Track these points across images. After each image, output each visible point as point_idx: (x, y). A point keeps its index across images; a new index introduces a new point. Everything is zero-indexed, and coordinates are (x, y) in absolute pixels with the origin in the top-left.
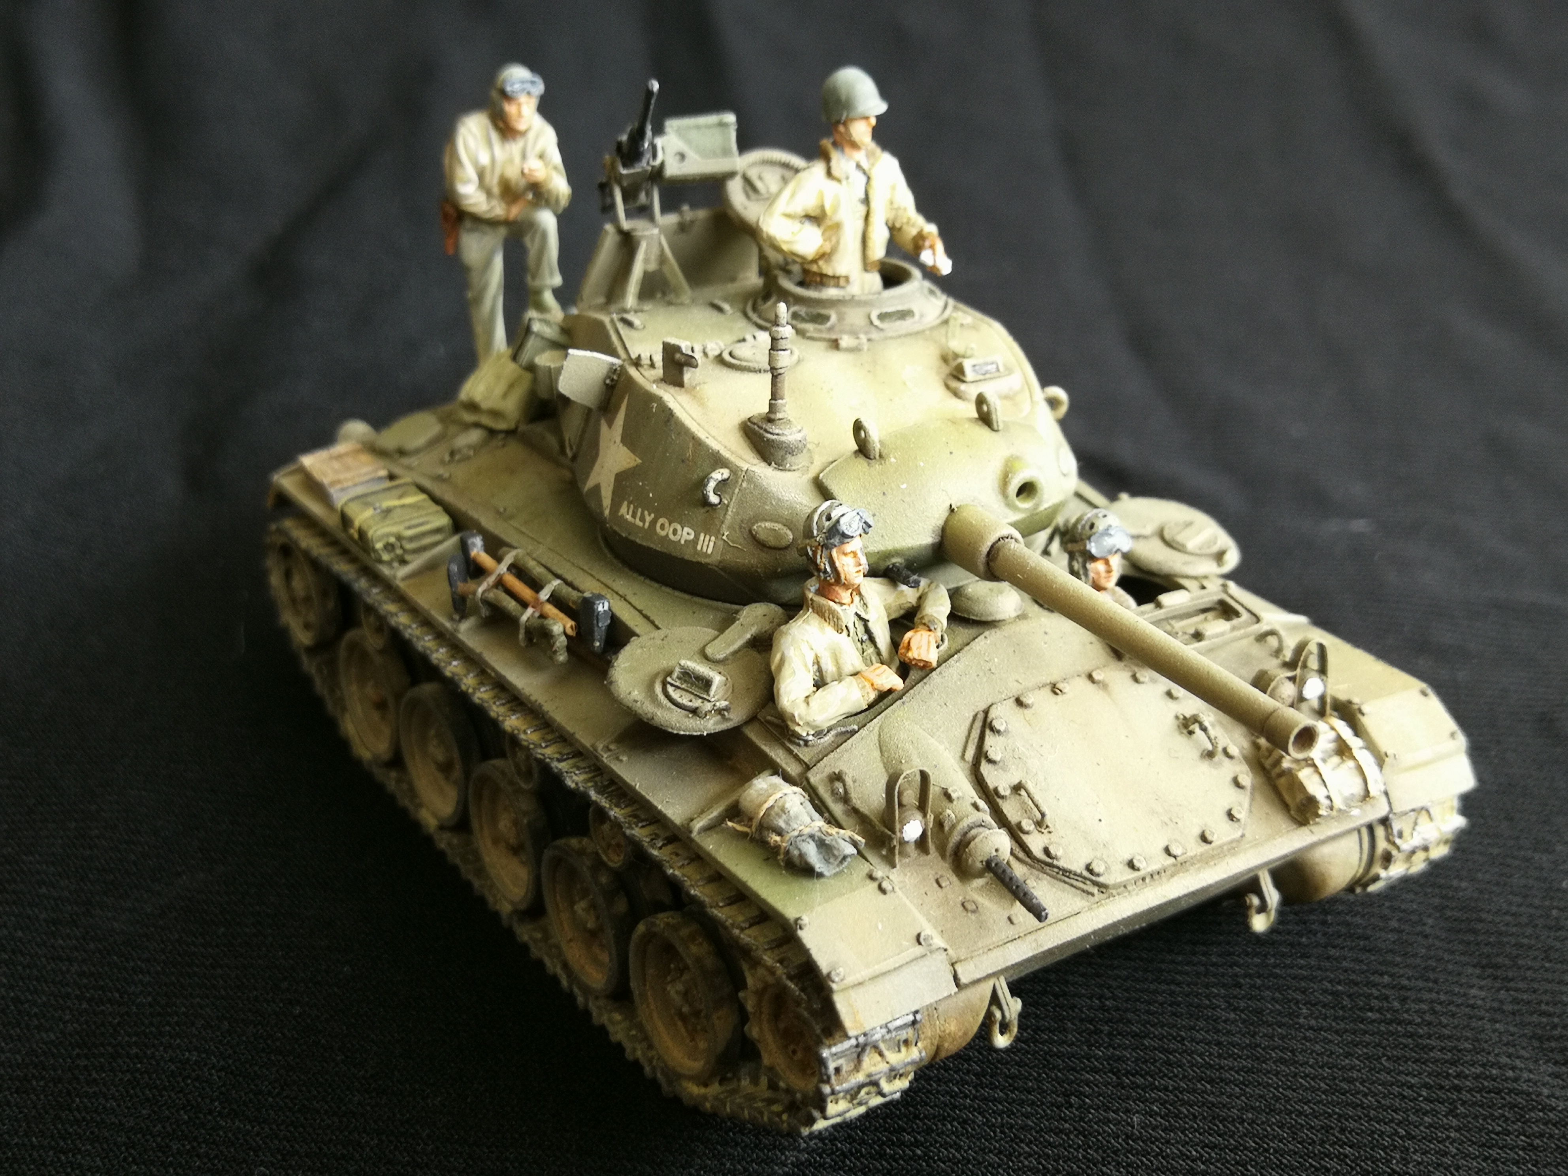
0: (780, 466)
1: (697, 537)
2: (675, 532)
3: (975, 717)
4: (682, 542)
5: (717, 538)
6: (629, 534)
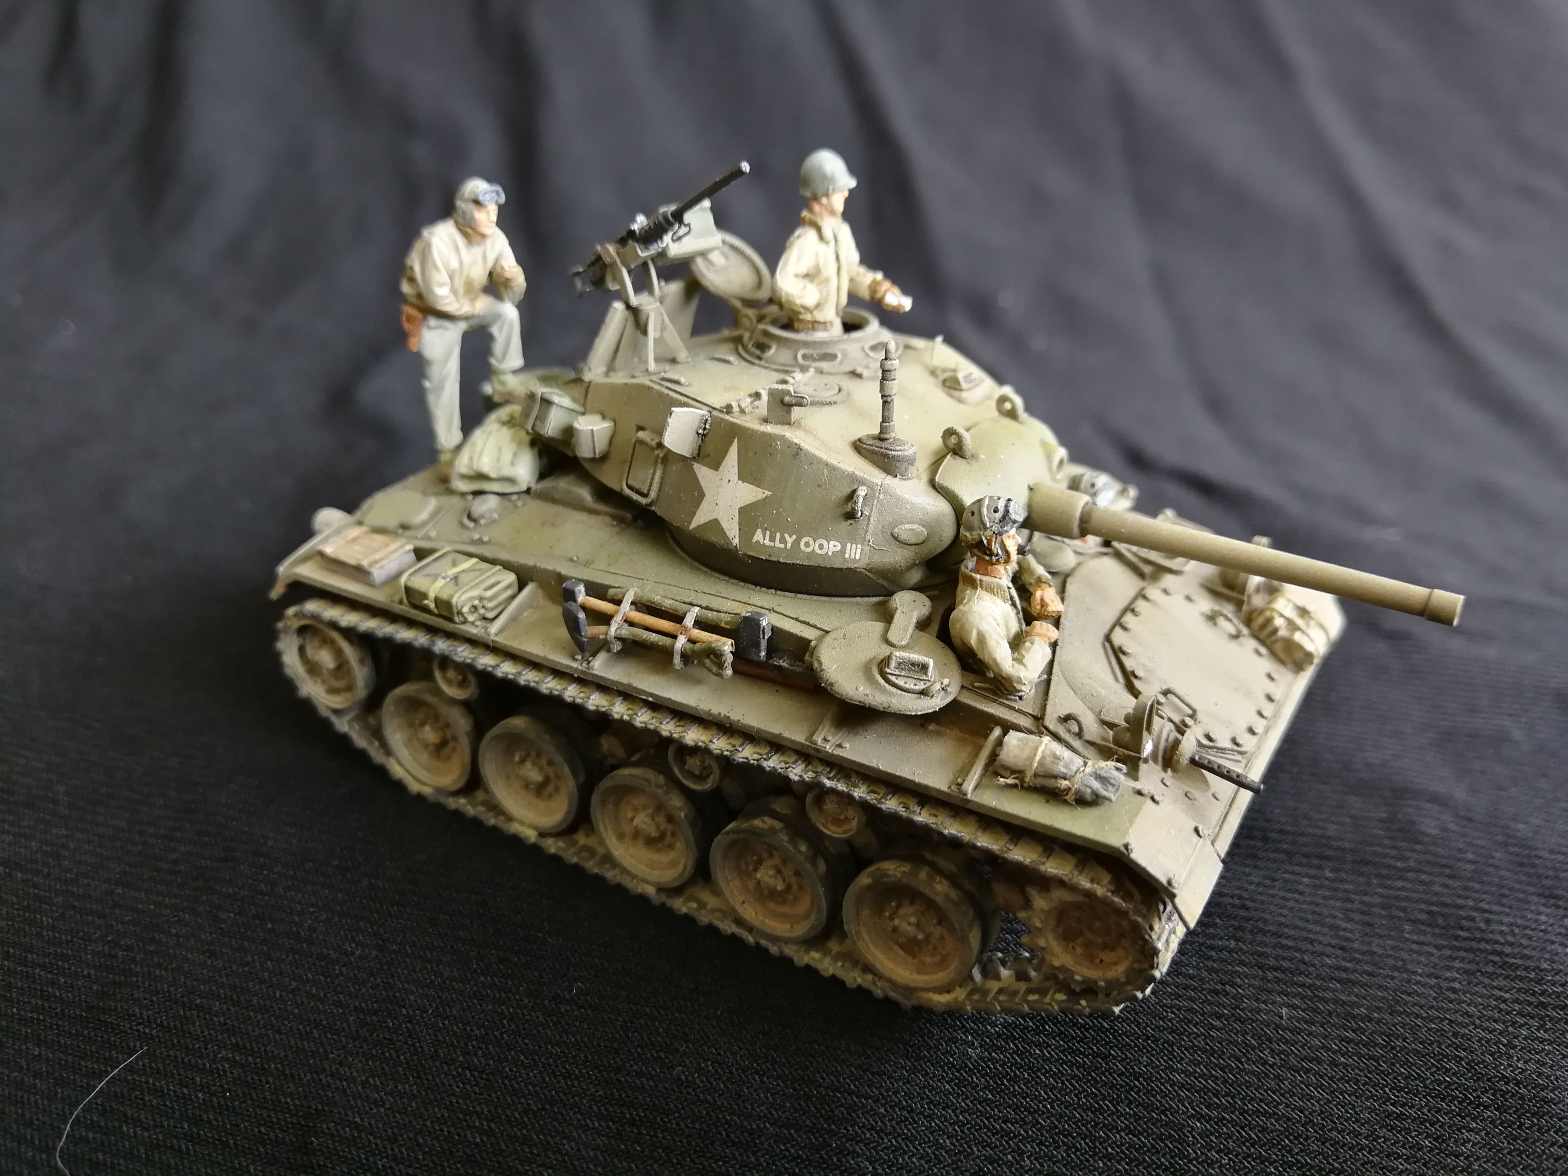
0: (904, 476)
1: (844, 547)
2: (821, 547)
3: (1104, 646)
4: (830, 554)
5: (863, 544)
6: (770, 556)
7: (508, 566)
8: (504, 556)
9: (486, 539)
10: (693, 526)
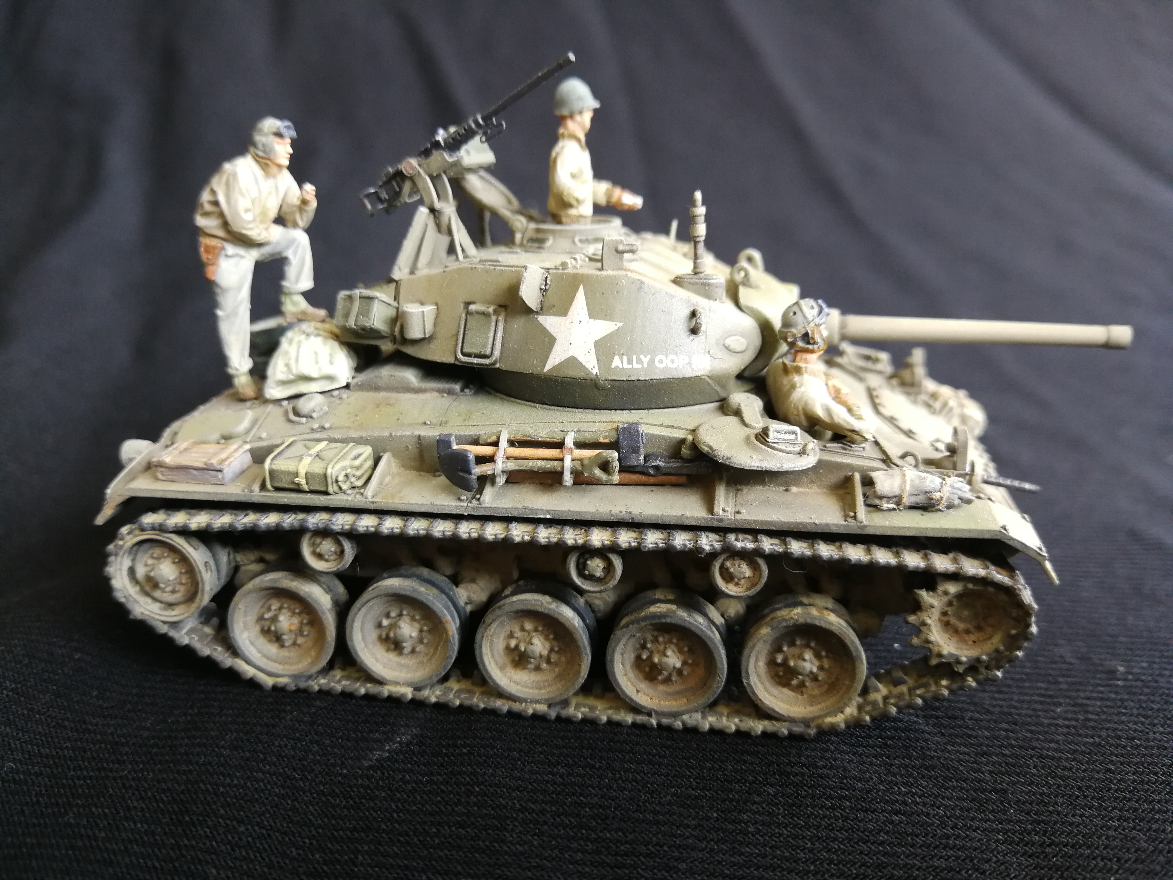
1: (690, 359)
2: (673, 361)
4: (680, 366)
5: (705, 355)
6: (630, 376)
7: (361, 441)
8: (355, 434)
9: (327, 425)
10: (548, 367)
